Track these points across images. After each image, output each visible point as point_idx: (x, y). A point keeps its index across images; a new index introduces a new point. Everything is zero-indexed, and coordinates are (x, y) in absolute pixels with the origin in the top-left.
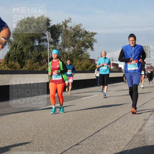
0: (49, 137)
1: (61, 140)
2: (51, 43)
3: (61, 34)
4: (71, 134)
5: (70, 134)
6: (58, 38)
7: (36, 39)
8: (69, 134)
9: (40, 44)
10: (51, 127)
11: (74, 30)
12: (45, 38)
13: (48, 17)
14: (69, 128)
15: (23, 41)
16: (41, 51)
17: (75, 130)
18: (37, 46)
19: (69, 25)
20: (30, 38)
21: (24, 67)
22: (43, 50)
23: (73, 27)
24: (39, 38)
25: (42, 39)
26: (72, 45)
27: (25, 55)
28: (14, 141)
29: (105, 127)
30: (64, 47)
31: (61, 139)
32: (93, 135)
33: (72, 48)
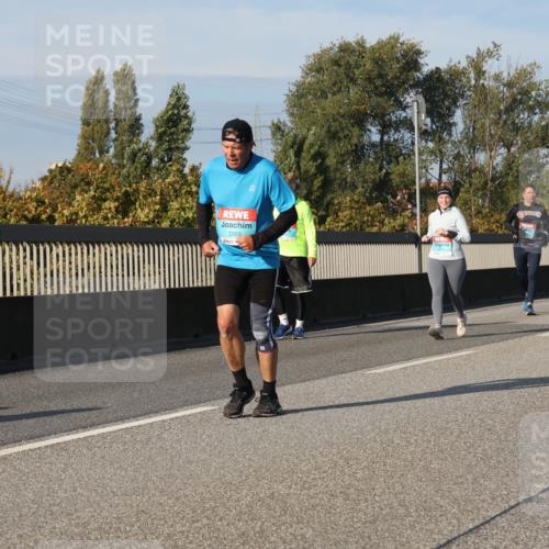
0: (426, 469)
1: (470, 481)
2: (424, 134)
3: (461, 102)
4: (505, 460)
5: (502, 460)
6: (451, 115)
7: (370, 120)
8: (499, 462)
9: (386, 138)
10: (433, 434)
11: (509, 85)
12: (404, 115)
13: (414, 41)
14: (501, 441)
15: (325, 129)
16: (388, 164)
18: (373, 145)
19: (491, 67)
20: (352, 116)
21: (329, 219)
22: (397, 158)
23: (505, 75)
24: (384, 115)
25: (394, 119)
26: (501, 139)
27: (331, 176)
28: (305, 479)
30: (473, 147)
31: (470, 477)
33: (503, 151)
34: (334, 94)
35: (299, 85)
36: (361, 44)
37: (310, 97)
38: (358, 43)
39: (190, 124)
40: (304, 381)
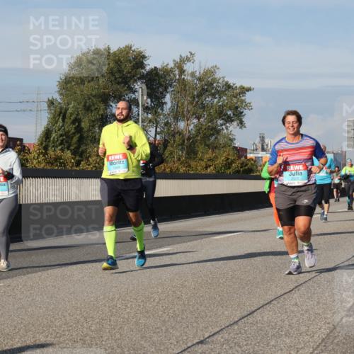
0: (137, 323)
1: (164, 331)
2: (146, 109)
3: (170, 89)
4: (187, 317)
6: (164, 97)
7: (112, 99)
8: (183, 319)
10: (143, 301)
11: (200, 79)
12: (133, 96)
13: (141, 49)
14: (185, 305)
15: (83, 103)
17: (198, 309)
18: (113, 115)
19: (189, 67)
20: (100, 96)
21: (82, 163)
23: (197, 74)
24: (121, 96)
25: (127, 99)
26: (194, 114)
27: (85, 135)
28: (57, 331)
29: (266, 305)
30: (176, 118)
31: (164, 328)
32: (240, 323)
33: (195, 121)
34: (89, 82)
35: (67, 76)
36: (107, 50)
37: (73, 83)
38: (105, 49)
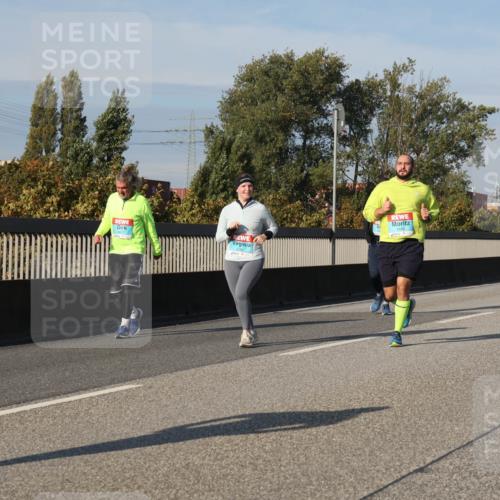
0: (329, 442)
1: (367, 453)
2: (343, 139)
3: (378, 111)
4: (400, 435)
5: (397, 434)
6: (368, 122)
7: (295, 126)
8: (394, 436)
9: (308, 143)
11: (421, 97)
12: (325, 122)
13: (338, 55)
14: (397, 417)
15: (254, 132)
16: (309, 165)
17: (415, 423)
18: (297, 149)
19: (405, 80)
20: (278, 122)
22: (317, 161)
23: (417, 89)
24: (307, 122)
25: (316, 125)
26: (411, 146)
27: (256, 176)
28: (218, 451)
30: (386, 152)
31: (367, 450)
34: (263, 101)
35: (232, 93)
36: (290, 57)
37: (241, 104)
38: (287, 56)
39: (128, 127)
40: (223, 362)
